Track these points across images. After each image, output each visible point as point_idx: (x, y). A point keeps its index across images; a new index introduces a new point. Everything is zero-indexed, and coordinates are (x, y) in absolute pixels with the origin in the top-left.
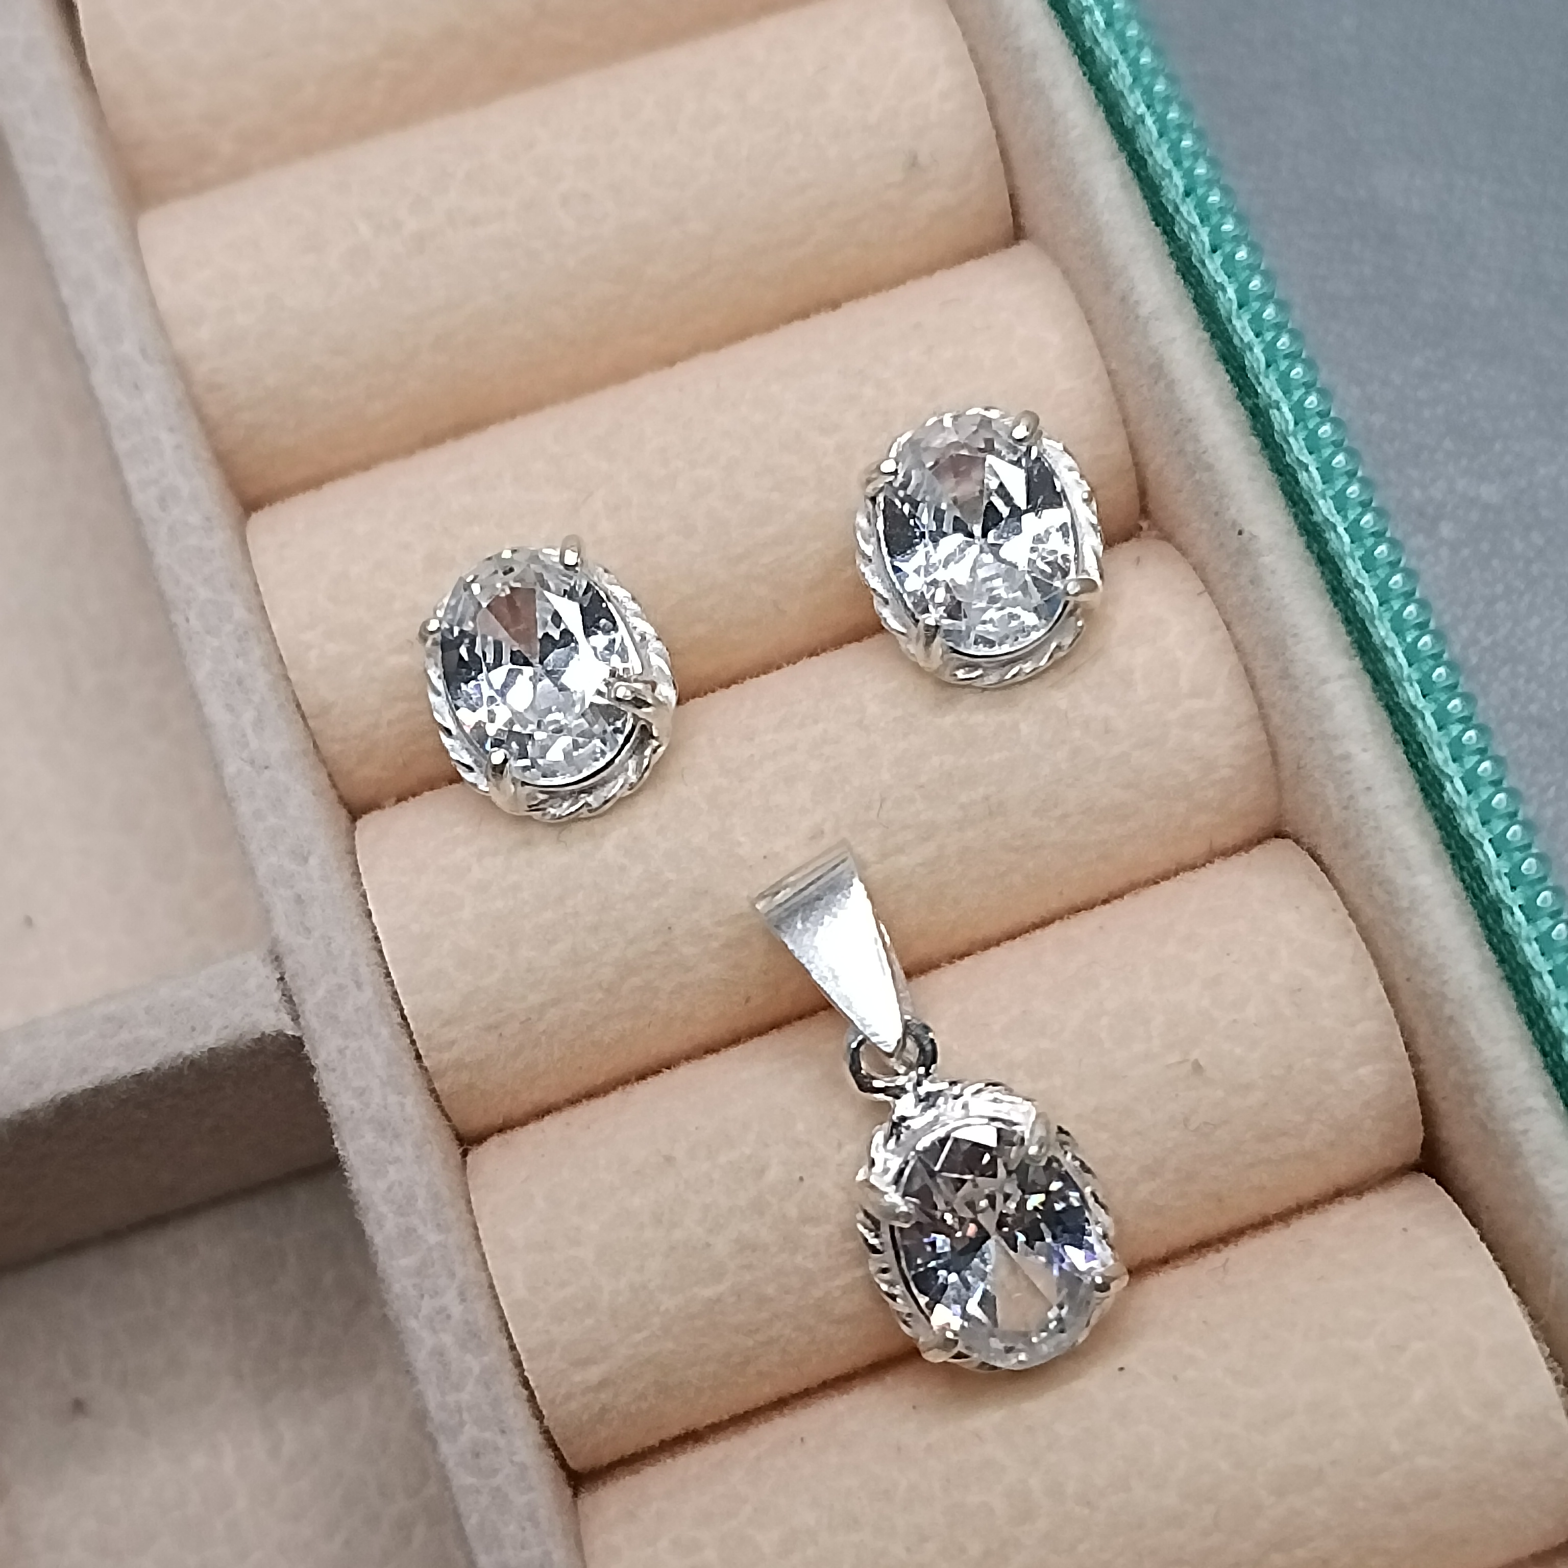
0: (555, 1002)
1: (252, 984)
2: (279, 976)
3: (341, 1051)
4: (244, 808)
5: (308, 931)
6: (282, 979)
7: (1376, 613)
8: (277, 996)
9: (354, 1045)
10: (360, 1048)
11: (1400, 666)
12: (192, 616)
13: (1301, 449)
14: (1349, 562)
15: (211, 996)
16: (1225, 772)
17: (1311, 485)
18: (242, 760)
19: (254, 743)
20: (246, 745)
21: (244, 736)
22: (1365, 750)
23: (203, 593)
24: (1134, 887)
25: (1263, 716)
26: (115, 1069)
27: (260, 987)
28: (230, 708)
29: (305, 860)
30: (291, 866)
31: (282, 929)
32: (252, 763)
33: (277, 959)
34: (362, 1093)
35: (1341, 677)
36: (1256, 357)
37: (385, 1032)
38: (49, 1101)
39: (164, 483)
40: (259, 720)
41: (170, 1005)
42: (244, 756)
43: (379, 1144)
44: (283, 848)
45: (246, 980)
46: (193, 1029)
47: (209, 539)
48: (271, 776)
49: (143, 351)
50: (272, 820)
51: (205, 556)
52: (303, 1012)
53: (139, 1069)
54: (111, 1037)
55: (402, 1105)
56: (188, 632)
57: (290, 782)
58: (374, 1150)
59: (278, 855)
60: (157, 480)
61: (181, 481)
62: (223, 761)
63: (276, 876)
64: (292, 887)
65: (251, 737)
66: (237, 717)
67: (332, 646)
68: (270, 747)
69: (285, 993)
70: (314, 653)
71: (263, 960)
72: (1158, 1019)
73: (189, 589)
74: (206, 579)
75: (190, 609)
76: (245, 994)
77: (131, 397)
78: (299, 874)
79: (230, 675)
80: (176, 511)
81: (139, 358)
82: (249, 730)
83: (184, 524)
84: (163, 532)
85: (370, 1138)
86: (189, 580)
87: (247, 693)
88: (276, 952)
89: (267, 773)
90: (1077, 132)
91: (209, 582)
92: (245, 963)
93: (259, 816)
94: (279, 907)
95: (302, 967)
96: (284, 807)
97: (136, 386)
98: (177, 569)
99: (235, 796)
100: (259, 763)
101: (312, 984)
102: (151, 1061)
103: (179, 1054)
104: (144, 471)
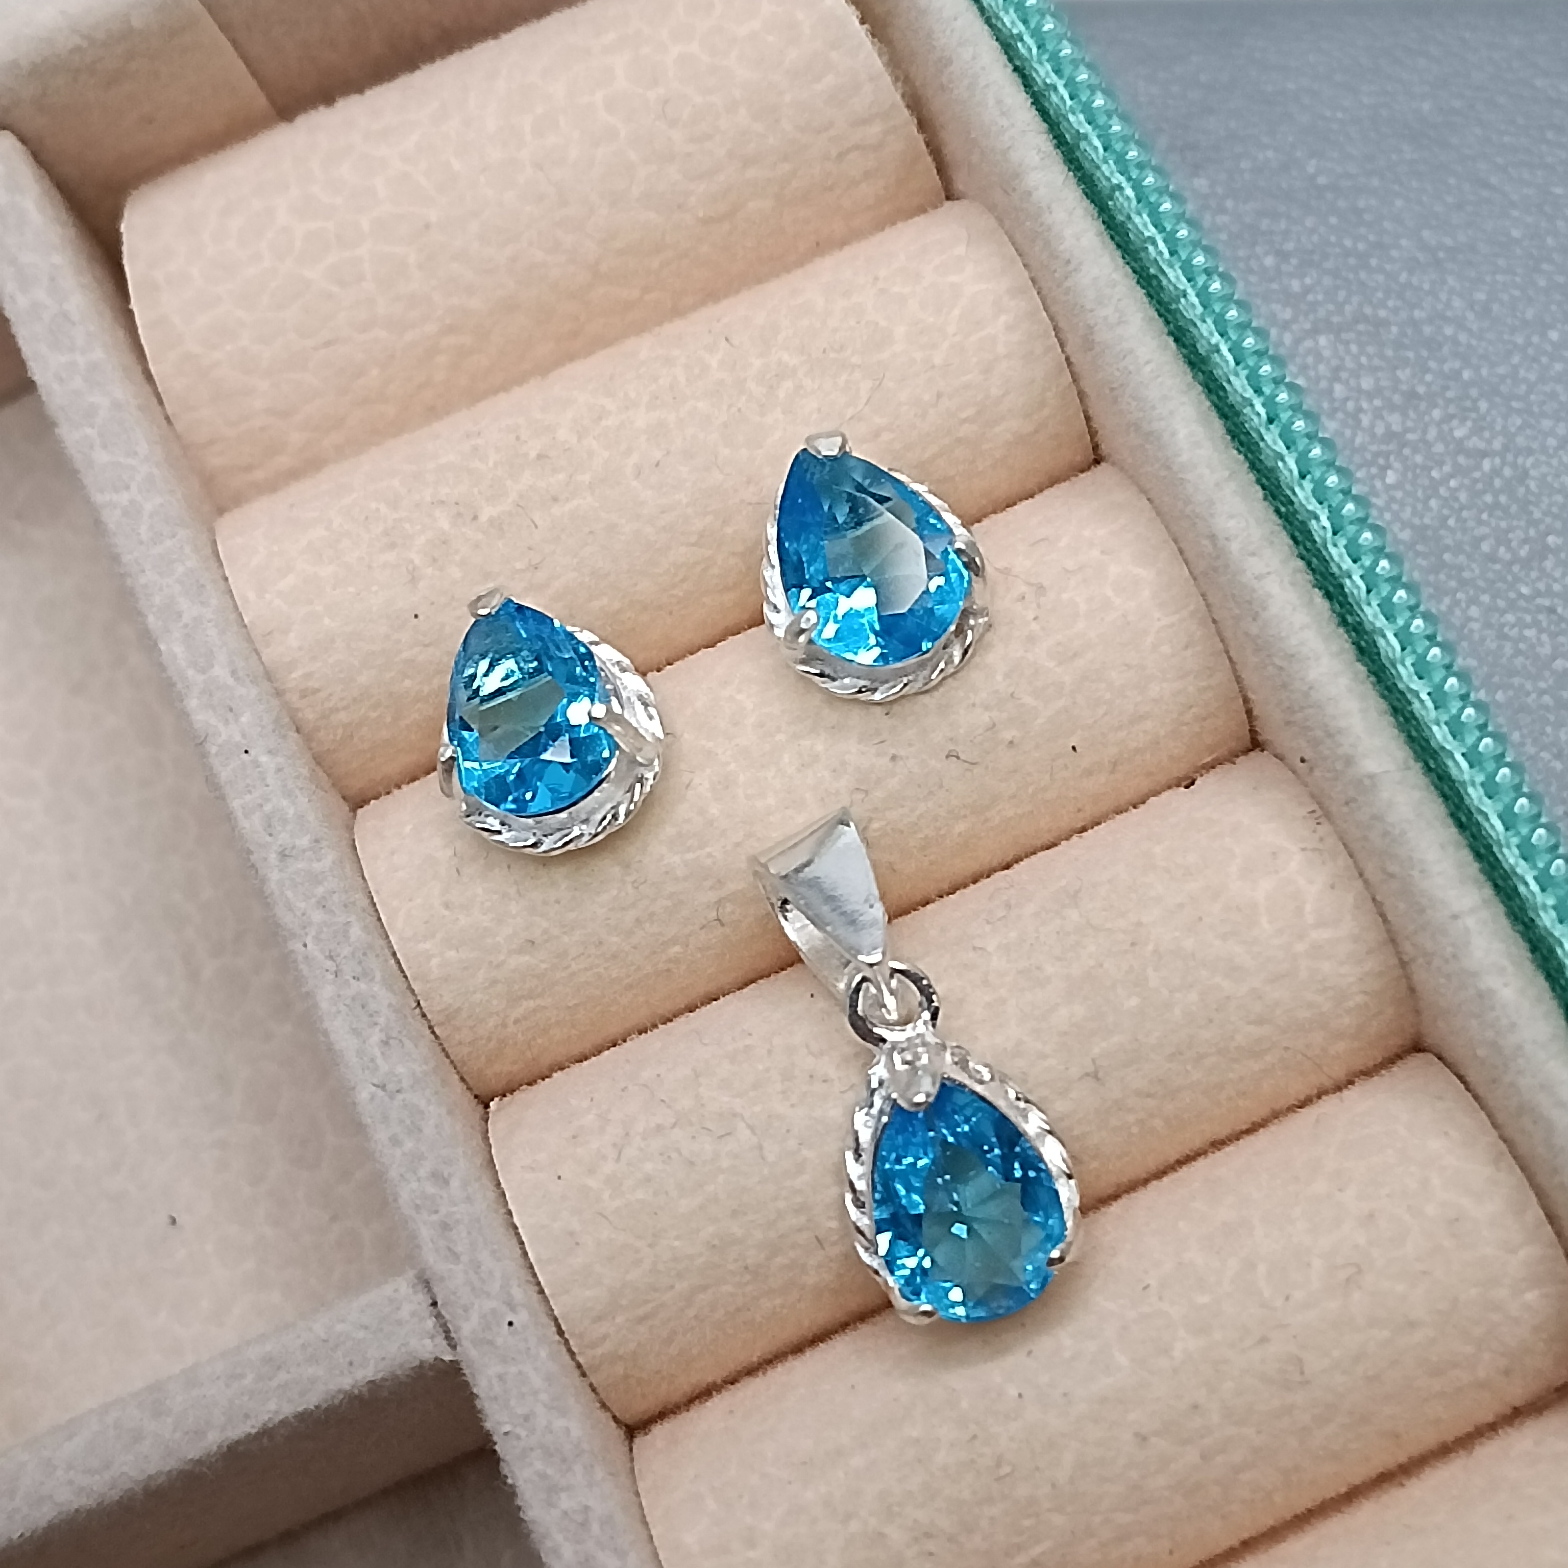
0: (704, 1288)
1: (405, 1312)
2: (430, 1301)
3: (501, 1377)
4: (381, 1135)
5: (455, 1257)
6: (434, 1304)
7: (1501, 838)
8: (431, 1323)
9: (513, 1369)
10: (520, 1373)
11: (1533, 894)
12: (309, 941)
13: (1410, 676)
14: (1470, 790)
15: (366, 1328)
16: (1360, 999)
17: (1423, 713)
18: (374, 1085)
19: (384, 1067)
20: (377, 1068)
21: (373, 1060)
22: (1506, 985)
23: (317, 916)
24: (1276, 1115)
25: (1393, 940)
26: (276, 1412)
27: (413, 1314)
28: (356, 1032)
29: (446, 1182)
30: (430, 1189)
31: (432, 1258)
32: (383, 1087)
33: (427, 1285)
35: (1474, 911)
36: (1356, 585)
37: (543, 1354)
38: (215, 1448)
39: (268, 808)
40: (386, 1043)
41: (325, 1341)
42: (375, 1081)
43: (549, 1471)
44: (423, 1172)
45: (398, 1309)
46: (351, 1364)
47: (319, 860)
48: (404, 1100)
49: (234, 673)
50: (409, 1145)
51: (316, 879)
52: (459, 1339)
53: (300, 1409)
54: (270, 1379)
55: (568, 1430)
56: (306, 958)
57: (423, 1104)
58: (543, 1476)
59: (419, 1180)
60: (261, 806)
61: (285, 803)
62: (354, 1088)
63: (418, 1202)
64: (436, 1212)
65: (380, 1061)
66: (364, 1042)
67: (452, 954)
68: (400, 1069)
69: (439, 1316)
70: (435, 962)
71: (413, 1286)
72: (1317, 1263)
73: (303, 914)
74: (318, 902)
75: (307, 934)
76: (399, 1323)
77: (227, 722)
78: (441, 1197)
79: (353, 999)
80: (283, 835)
81: (231, 681)
82: (377, 1052)
83: (294, 847)
84: (273, 857)
85: (539, 1465)
86: (303, 905)
87: (371, 1016)
88: (426, 1277)
89: (400, 1097)
90: (1148, 368)
91: (322, 905)
92: (396, 1291)
93: (395, 1141)
94: (425, 1233)
95: (454, 1293)
96: (420, 1130)
97: (231, 710)
98: (289, 894)
99: (369, 1121)
100: (391, 1087)
101: (466, 1310)
102: (311, 1400)
103: (340, 1391)
104: (248, 797)
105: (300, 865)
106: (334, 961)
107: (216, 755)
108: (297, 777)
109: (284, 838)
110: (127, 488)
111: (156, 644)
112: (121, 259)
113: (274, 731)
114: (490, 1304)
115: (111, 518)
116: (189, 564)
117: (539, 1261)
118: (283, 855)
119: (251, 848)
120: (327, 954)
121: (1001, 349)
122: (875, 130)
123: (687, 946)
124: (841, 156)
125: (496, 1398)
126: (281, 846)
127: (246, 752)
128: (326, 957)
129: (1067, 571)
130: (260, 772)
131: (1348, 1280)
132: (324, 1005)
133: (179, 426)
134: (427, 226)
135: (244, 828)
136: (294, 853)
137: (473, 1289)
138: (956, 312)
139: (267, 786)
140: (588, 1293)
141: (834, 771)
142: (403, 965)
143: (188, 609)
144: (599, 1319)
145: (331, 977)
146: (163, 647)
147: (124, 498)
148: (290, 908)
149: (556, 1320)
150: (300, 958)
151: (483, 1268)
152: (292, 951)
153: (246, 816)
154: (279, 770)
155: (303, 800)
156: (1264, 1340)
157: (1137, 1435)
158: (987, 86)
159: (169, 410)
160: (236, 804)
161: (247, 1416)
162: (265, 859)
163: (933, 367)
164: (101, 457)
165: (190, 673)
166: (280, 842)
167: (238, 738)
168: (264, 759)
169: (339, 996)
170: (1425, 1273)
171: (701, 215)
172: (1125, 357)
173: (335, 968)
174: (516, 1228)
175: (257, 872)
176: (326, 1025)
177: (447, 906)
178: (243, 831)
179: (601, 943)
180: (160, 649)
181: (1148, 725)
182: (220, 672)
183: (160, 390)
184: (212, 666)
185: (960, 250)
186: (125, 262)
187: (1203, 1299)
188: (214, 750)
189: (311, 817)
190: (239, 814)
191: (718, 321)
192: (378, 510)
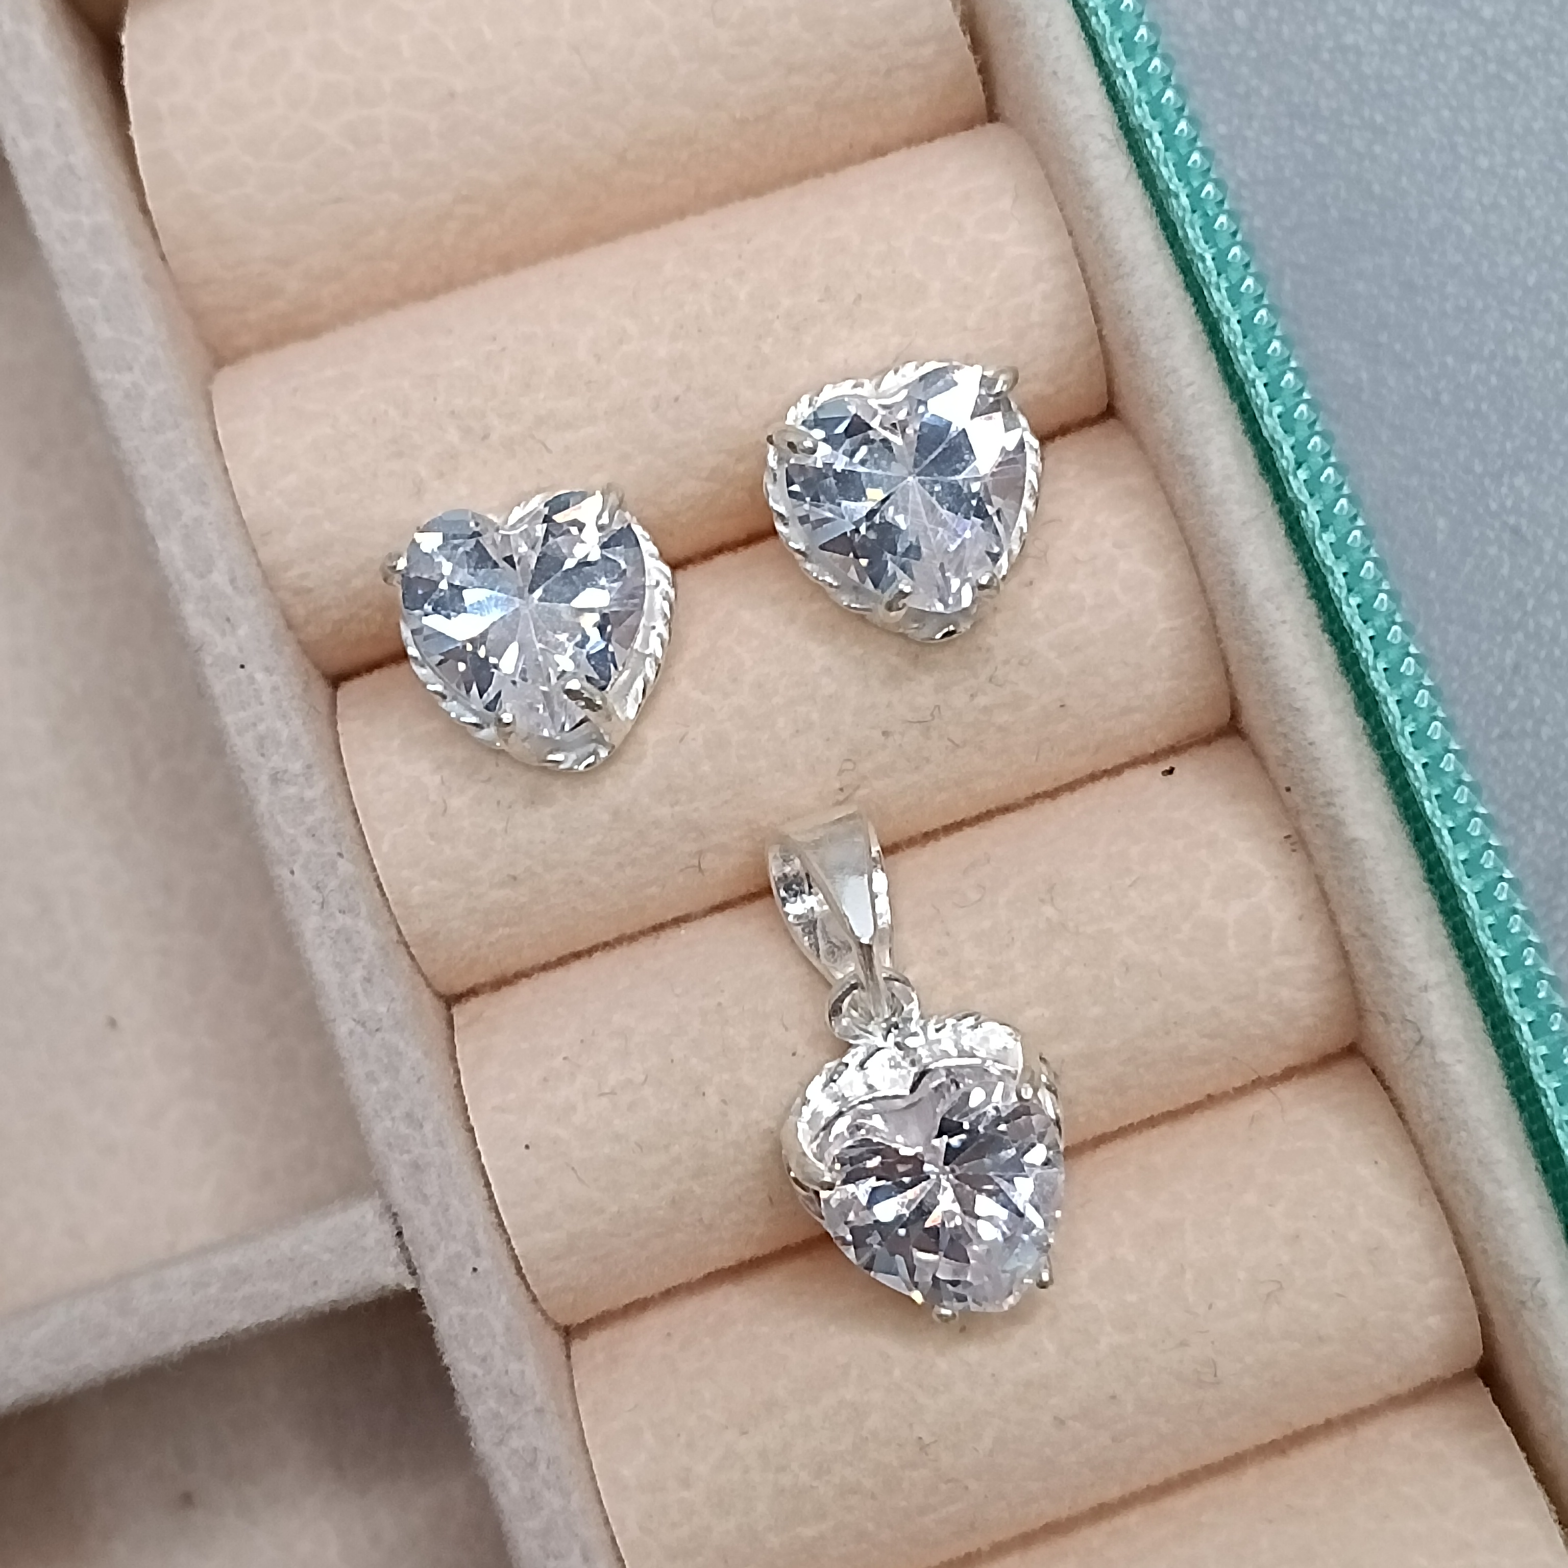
1: (370, 1240)
2: (396, 1232)
3: (462, 1318)
4: (356, 1071)
5: (425, 1199)
6: (400, 1234)
8: (395, 1252)
9: (474, 1312)
10: (481, 1315)
12: (296, 869)
15: (331, 1251)
18: (354, 1020)
19: (365, 1004)
20: (358, 1004)
21: (354, 995)
22: (1460, 1061)
23: (307, 845)
24: (1213, 1100)
26: (240, 1321)
27: (379, 1242)
28: (339, 966)
29: (420, 1125)
30: (403, 1129)
32: (363, 1025)
33: (394, 1216)
34: (484, 1360)
35: (1438, 985)
37: (504, 1298)
38: (179, 1349)
39: (262, 728)
40: (368, 980)
41: (291, 1260)
42: (355, 1016)
43: (502, 1410)
44: (397, 1113)
45: (364, 1235)
46: (315, 1283)
47: (311, 787)
48: (383, 1039)
49: (233, 581)
50: (385, 1084)
51: (306, 806)
52: (424, 1276)
53: (263, 1320)
54: (236, 1291)
55: (523, 1372)
56: (293, 885)
57: (402, 1045)
58: (497, 1415)
59: (393, 1119)
60: (255, 725)
61: (279, 724)
62: (334, 1020)
63: (391, 1140)
64: (408, 1152)
65: (361, 997)
66: (347, 976)
67: (434, 883)
68: (382, 1009)
69: (403, 1248)
70: (417, 889)
71: (381, 1215)
72: (1242, 1275)
73: (292, 841)
74: (309, 830)
75: (295, 862)
76: (364, 1249)
77: (223, 634)
78: (414, 1139)
79: (338, 932)
80: (275, 757)
81: (229, 590)
82: (358, 988)
83: (286, 771)
84: (264, 779)
85: (492, 1404)
86: (292, 831)
87: (356, 951)
88: (395, 1210)
89: (379, 1035)
90: (1189, 391)
91: (312, 834)
92: (363, 1217)
93: (371, 1078)
94: (396, 1172)
95: (422, 1233)
96: (397, 1071)
97: (228, 620)
98: (280, 819)
99: (347, 1056)
100: (372, 1025)
101: (432, 1250)
102: (275, 1313)
103: (303, 1307)
104: (242, 714)
105: (292, 790)
106: (321, 892)
107: (211, 665)
108: (293, 697)
109: (276, 761)
110: (130, 369)
111: (153, 539)
112: (121, 78)
113: (271, 646)
114: (454, 1247)
115: (112, 399)
116: (192, 460)
117: (504, 1203)
118: (276, 778)
119: (243, 766)
120: (314, 883)
121: (1035, 317)
122: (928, 51)
123: (664, 887)
124: (889, 72)
125: (456, 1336)
126: (273, 768)
127: (242, 667)
128: (313, 887)
129: (1077, 561)
130: (255, 690)
131: (1269, 1295)
132: (308, 936)
133: (173, 263)
134: (452, 95)
135: (236, 745)
136: (286, 777)
137: (440, 1231)
138: (994, 274)
139: (262, 704)
140: (547, 1236)
141: (828, 740)
142: (385, 889)
143: (190, 509)
144: (557, 1258)
145: (316, 907)
146: (161, 544)
147: (126, 379)
148: (279, 832)
149: (515, 1258)
150: (286, 885)
151: (451, 1211)
152: (279, 876)
153: (240, 733)
154: (275, 689)
155: (297, 722)
156: (1183, 1344)
157: (1055, 1418)
158: (1058, 58)
159: (165, 249)
160: (230, 719)
161: (211, 1323)
162: (256, 780)
163: (965, 329)
164: (104, 331)
165: (188, 576)
166: (271, 765)
167: (234, 651)
168: (260, 676)
169: (324, 928)
170: (1339, 1295)
171: (738, 116)
172: (1168, 374)
173: (321, 900)
174: (483, 1167)
175: (247, 791)
176: (309, 954)
177: (432, 835)
178: (235, 749)
179: (581, 882)
180: (156, 546)
181: (1137, 717)
182: (219, 578)
183: (157, 226)
184: (210, 572)
185: (1006, 203)
186: (126, 82)
187: (1132, 1298)
188: (209, 660)
189: (304, 741)
190: (232, 730)
191: (748, 242)
192: (386, 412)
